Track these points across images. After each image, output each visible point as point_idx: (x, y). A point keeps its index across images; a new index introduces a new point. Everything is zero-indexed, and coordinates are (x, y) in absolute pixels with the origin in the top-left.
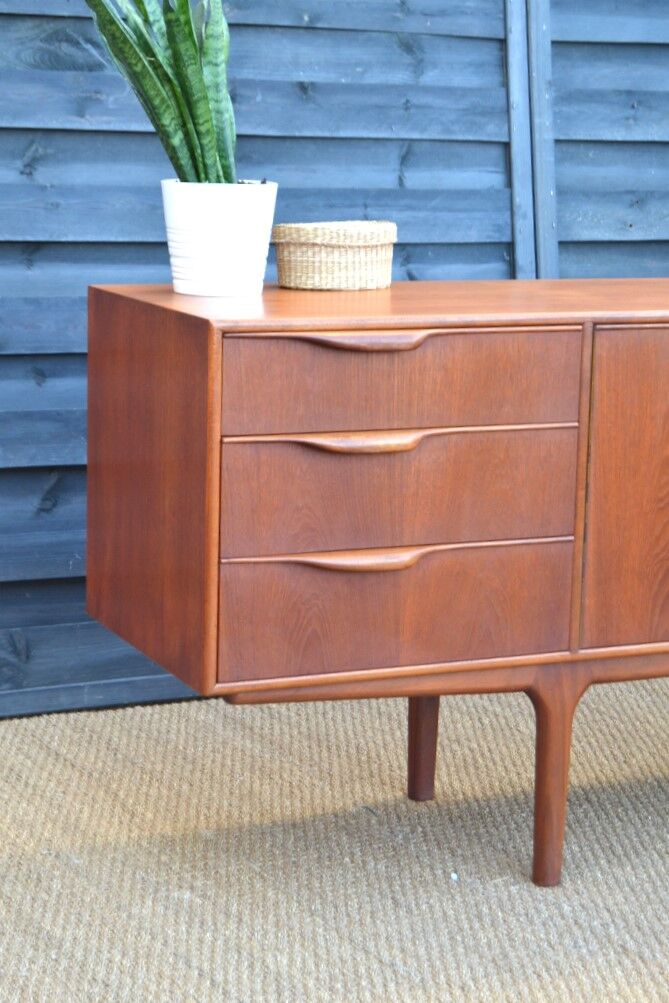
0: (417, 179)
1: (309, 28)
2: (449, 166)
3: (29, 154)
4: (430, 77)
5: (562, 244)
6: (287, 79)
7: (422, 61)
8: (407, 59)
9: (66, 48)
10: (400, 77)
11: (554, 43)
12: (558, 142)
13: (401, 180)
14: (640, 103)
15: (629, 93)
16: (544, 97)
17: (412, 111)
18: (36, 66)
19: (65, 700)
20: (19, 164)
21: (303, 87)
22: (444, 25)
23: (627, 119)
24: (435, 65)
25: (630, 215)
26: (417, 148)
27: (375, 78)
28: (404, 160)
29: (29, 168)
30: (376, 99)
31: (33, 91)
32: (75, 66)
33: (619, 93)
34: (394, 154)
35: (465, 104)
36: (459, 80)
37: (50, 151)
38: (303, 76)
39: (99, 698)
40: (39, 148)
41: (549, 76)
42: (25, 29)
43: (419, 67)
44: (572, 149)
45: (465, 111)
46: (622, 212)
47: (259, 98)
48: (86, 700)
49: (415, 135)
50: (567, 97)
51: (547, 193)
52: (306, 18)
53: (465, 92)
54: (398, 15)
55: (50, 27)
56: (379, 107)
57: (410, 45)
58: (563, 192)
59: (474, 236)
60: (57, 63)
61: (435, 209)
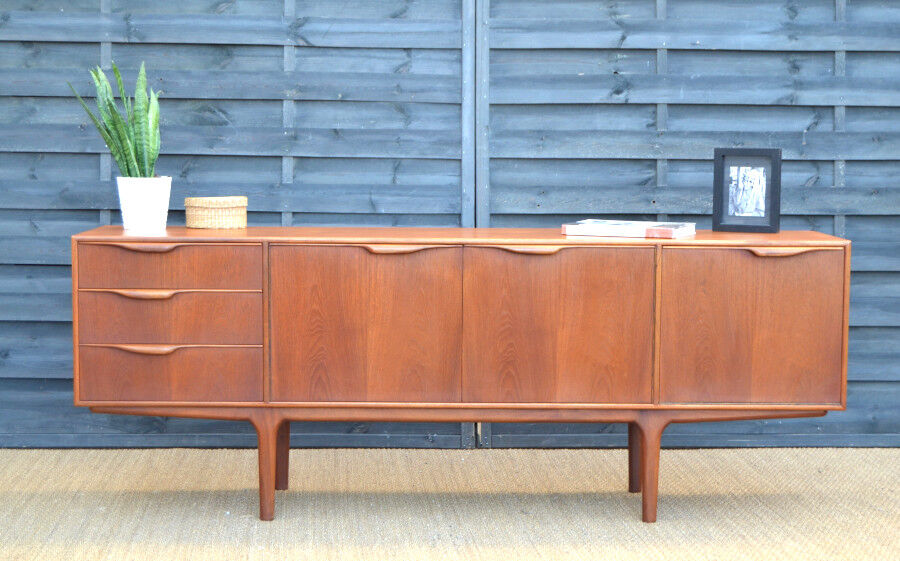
0: (404, 179)
1: (342, 101)
2: (424, 172)
3: (186, 167)
4: (414, 125)
5: (492, 215)
6: (327, 128)
7: (409, 117)
8: (401, 116)
9: (207, 115)
10: (397, 125)
11: (492, 105)
12: (491, 159)
13: (394, 180)
14: (547, 137)
15: (539, 132)
16: (483, 135)
17: (402, 143)
18: (192, 123)
19: (185, 442)
20: (180, 172)
21: (336, 131)
22: (423, 97)
23: (539, 146)
24: (418, 119)
25: (540, 200)
26: (403, 162)
27: (382, 126)
28: (396, 169)
29: (185, 174)
30: (379, 137)
31: (186, 136)
32: (212, 123)
33: (531, 131)
34: (390, 166)
35: (434, 139)
36: (432, 126)
37: (196, 165)
38: (338, 126)
39: (204, 442)
40: (190, 164)
41: (487, 123)
42: (187, 106)
43: (408, 119)
44: (504, 162)
45: (435, 143)
46: (532, 198)
47: (310, 137)
48: (197, 442)
49: (403, 156)
50: (499, 134)
51: (484, 186)
52: (340, 96)
53: (435, 132)
54: (395, 92)
55: (199, 105)
56: (380, 141)
57: (401, 108)
58: (494, 186)
59: (437, 210)
60: (202, 122)
61: (413, 196)
